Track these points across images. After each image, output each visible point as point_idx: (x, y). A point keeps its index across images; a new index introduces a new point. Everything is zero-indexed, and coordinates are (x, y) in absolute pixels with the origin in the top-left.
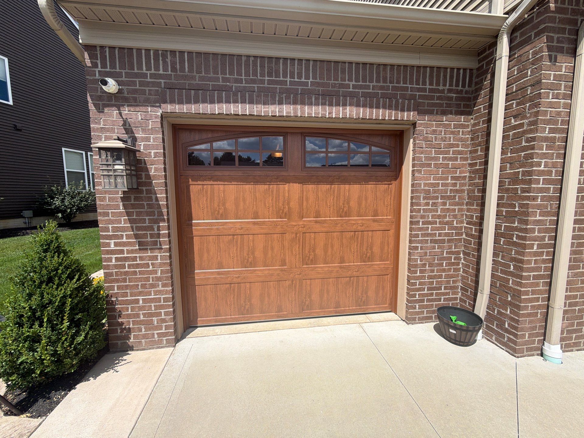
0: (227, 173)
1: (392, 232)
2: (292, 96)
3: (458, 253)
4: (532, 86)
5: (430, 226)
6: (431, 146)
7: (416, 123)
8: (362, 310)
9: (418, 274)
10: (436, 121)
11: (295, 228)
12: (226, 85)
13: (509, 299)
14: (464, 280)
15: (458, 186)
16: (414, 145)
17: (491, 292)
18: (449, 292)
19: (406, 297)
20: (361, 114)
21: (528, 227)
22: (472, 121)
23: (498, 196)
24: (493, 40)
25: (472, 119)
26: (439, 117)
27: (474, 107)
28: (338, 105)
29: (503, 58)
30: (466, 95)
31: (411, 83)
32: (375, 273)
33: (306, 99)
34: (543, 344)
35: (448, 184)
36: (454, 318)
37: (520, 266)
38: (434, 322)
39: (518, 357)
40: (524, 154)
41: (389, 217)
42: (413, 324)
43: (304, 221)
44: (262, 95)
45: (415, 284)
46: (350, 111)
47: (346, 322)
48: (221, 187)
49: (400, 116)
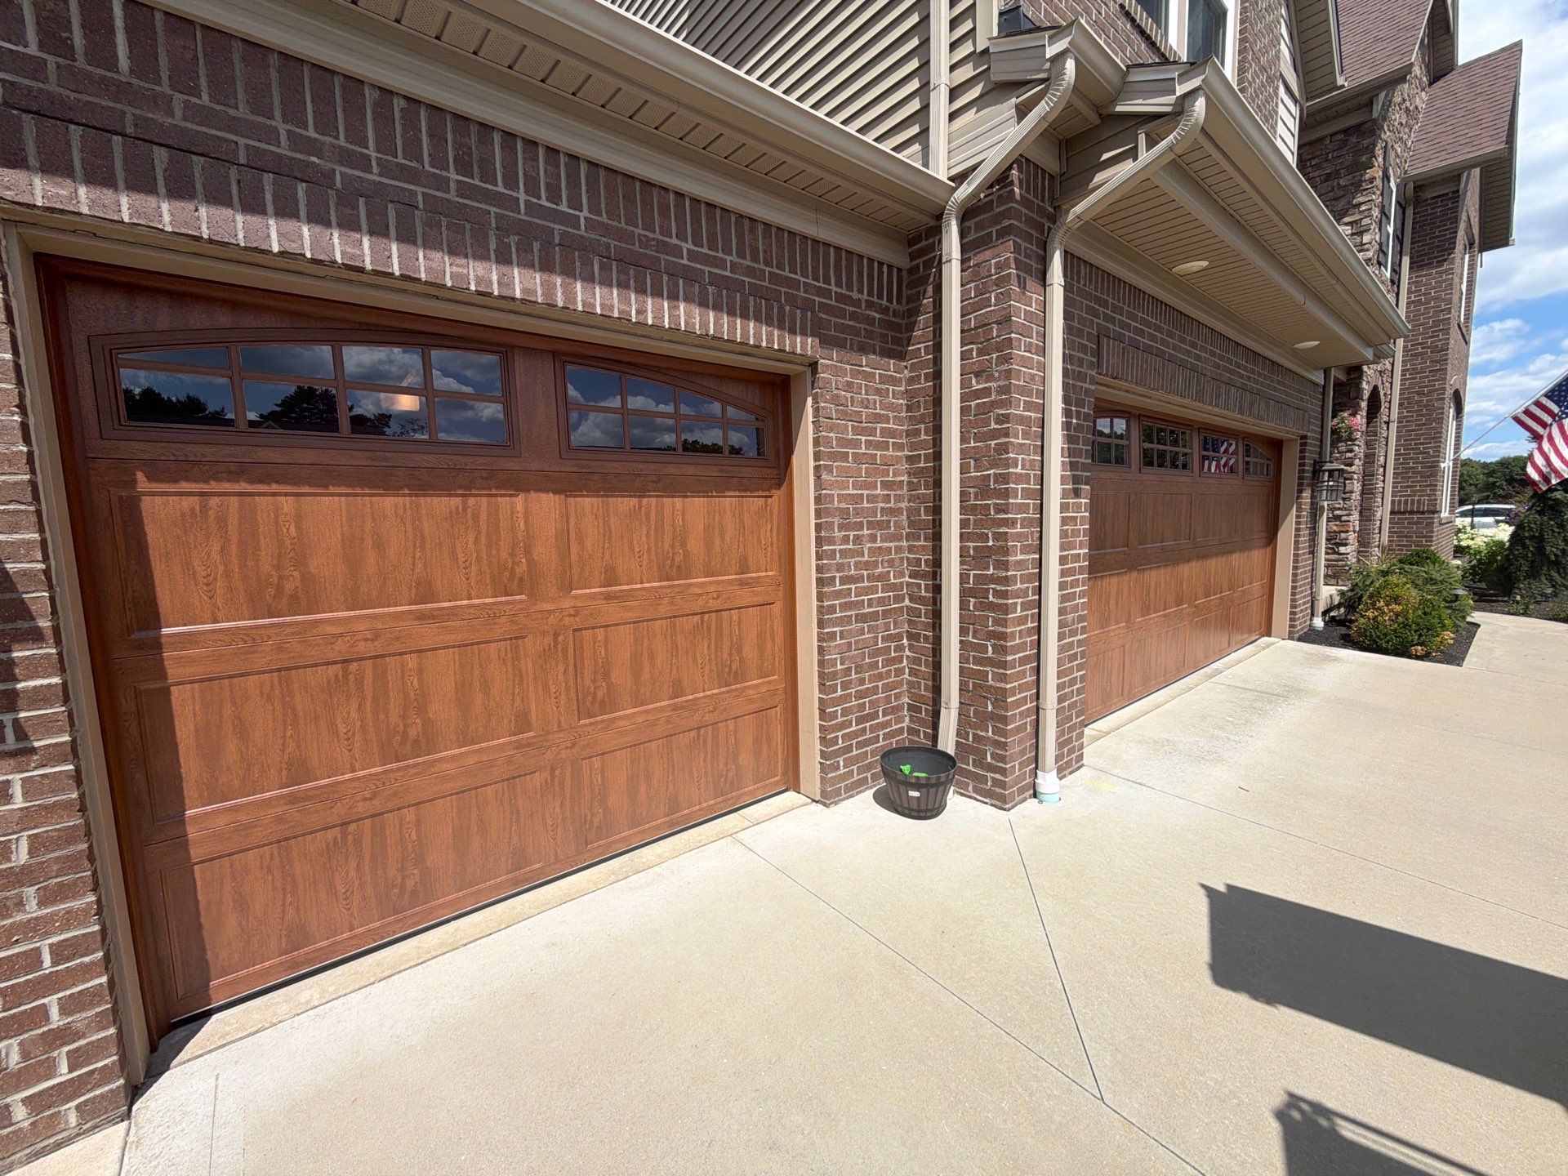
0: (309, 456)
1: (778, 608)
2: (536, 246)
3: (899, 637)
4: (999, 323)
5: (853, 586)
6: (844, 415)
7: (817, 362)
8: (730, 802)
9: (839, 693)
10: (852, 365)
11: (552, 620)
12: (308, 164)
13: (990, 708)
14: (913, 691)
15: (892, 501)
16: (816, 410)
17: (960, 702)
18: (891, 720)
19: (819, 747)
20: (712, 325)
21: (1010, 573)
22: (906, 371)
23: (961, 520)
24: (933, 223)
25: (906, 367)
26: (854, 356)
27: (908, 345)
28: (657, 293)
29: (954, 261)
30: (893, 319)
31: (804, 274)
32: (752, 706)
33: (578, 264)
34: (1036, 776)
35: (877, 496)
36: (906, 769)
37: (1001, 646)
38: (871, 788)
39: (1009, 810)
40: (996, 444)
41: (770, 573)
42: (836, 803)
43: (576, 597)
44: (444, 224)
45: (834, 716)
46: (688, 315)
47: (700, 841)
48: (287, 504)
49: (788, 342)
